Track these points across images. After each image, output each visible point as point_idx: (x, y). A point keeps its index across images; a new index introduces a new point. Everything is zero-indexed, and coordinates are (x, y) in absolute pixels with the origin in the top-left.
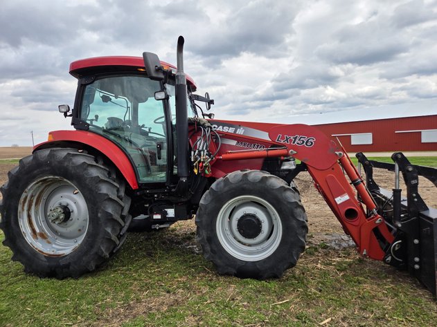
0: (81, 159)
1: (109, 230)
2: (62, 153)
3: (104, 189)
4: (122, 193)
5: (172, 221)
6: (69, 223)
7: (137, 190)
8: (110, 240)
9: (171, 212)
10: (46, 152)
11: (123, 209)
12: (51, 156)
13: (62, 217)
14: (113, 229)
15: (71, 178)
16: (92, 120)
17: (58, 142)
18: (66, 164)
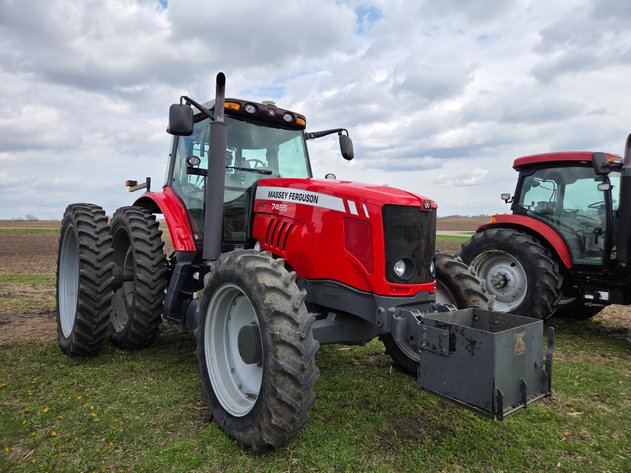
0: (522, 239)
1: (545, 298)
2: (508, 233)
3: (543, 264)
4: (557, 270)
5: (606, 303)
6: (506, 289)
7: (570, 270)
8: (545, 306)
9: (605, 295)
10: (494, 231)
11: (557, 282)
12: (498, 234)
13: (502, 283)
14: (549, 298)
15: (514, 253)
16: (529, 207)
17: (501, 223)
18: (511, 242)
